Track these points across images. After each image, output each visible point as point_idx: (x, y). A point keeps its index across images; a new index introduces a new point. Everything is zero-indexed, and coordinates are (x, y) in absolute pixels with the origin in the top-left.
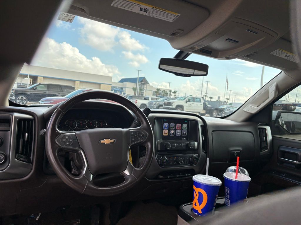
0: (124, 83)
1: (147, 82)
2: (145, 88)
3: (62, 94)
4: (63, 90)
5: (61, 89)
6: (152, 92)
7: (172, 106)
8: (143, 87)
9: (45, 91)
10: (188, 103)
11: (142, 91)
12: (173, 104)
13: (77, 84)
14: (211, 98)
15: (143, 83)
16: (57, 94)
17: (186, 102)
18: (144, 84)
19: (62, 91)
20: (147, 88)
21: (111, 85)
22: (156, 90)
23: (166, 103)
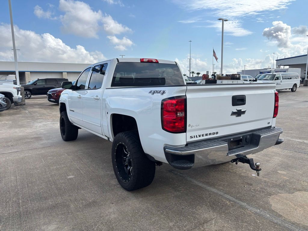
3: (58, 86)
4: (58, 82)
5: (56, 82)
9: (43, 85)
13: (65, 75)
14: (198, 74)
16: (54, 86)
19: (58, 84)
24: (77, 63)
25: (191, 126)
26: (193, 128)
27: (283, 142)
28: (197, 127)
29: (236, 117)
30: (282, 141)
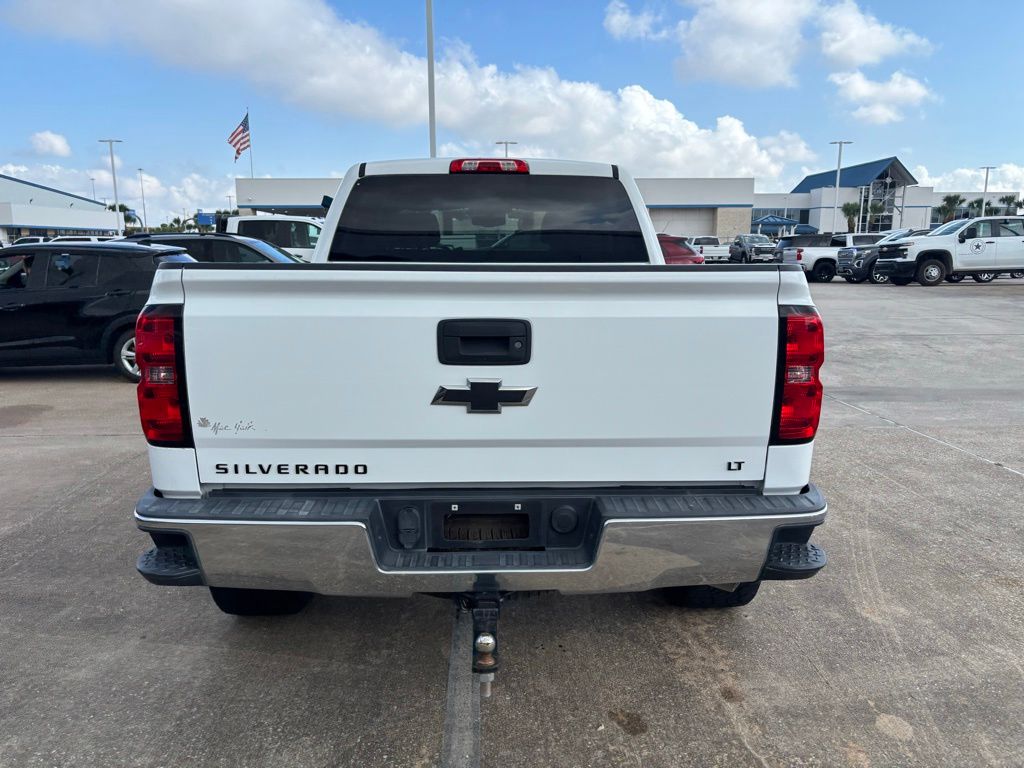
0: (814, 191)
1: (904, 178)
2: (898, 202)
6: (930, 209)
7: (905, 257)
8: (887, 197)
10: (969, 241)
11: (885, 214)
12: (906, 250)
15: (889, 180)
17: (962, 240)
18: (893, 185)
20: (906, 198)
21: (751, 206)
22: (940, 203)
23: (885, 249)
24: (711, 176)
25: (212, 424)
26: (222, 434)
27: (818, 569)
28: (243, 435)
29: (469, 412)
30: (816, 565)
